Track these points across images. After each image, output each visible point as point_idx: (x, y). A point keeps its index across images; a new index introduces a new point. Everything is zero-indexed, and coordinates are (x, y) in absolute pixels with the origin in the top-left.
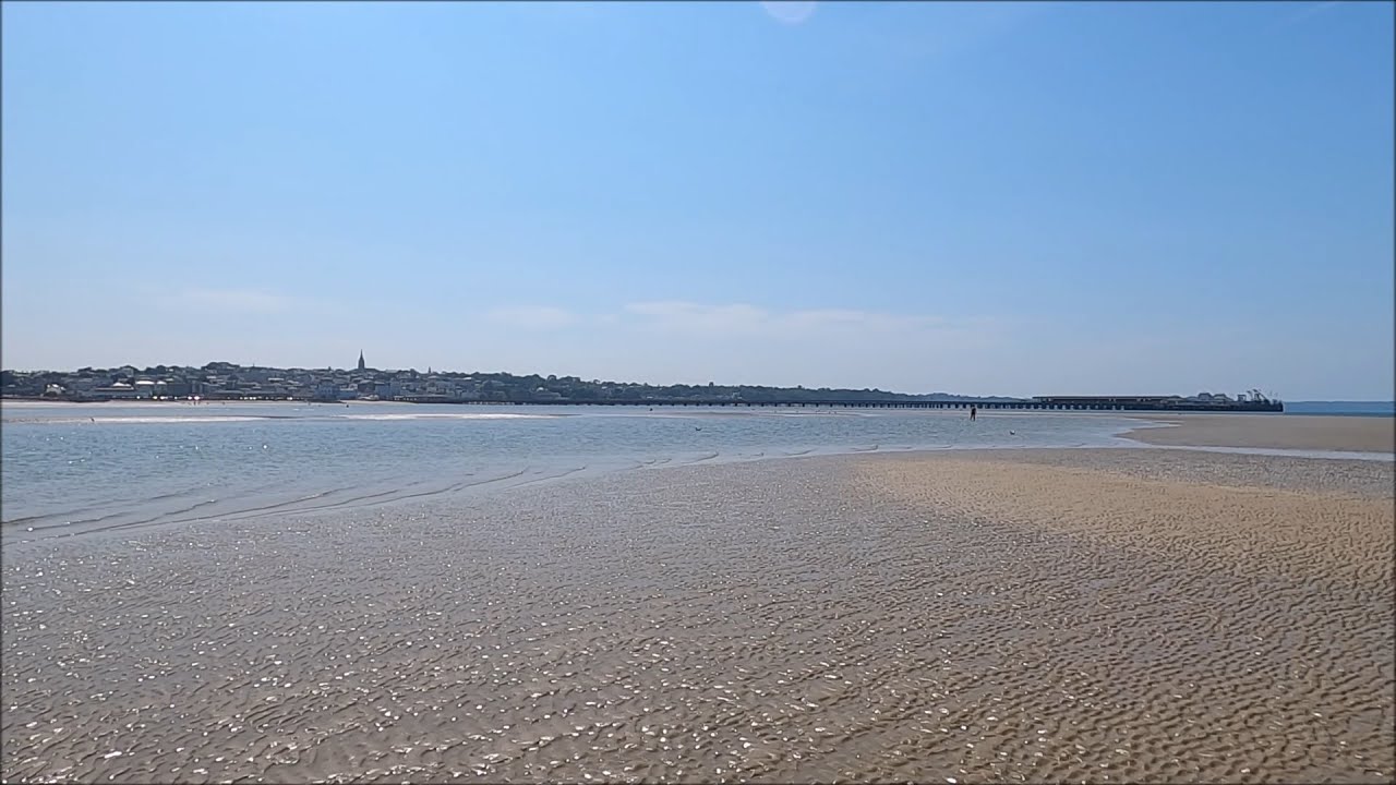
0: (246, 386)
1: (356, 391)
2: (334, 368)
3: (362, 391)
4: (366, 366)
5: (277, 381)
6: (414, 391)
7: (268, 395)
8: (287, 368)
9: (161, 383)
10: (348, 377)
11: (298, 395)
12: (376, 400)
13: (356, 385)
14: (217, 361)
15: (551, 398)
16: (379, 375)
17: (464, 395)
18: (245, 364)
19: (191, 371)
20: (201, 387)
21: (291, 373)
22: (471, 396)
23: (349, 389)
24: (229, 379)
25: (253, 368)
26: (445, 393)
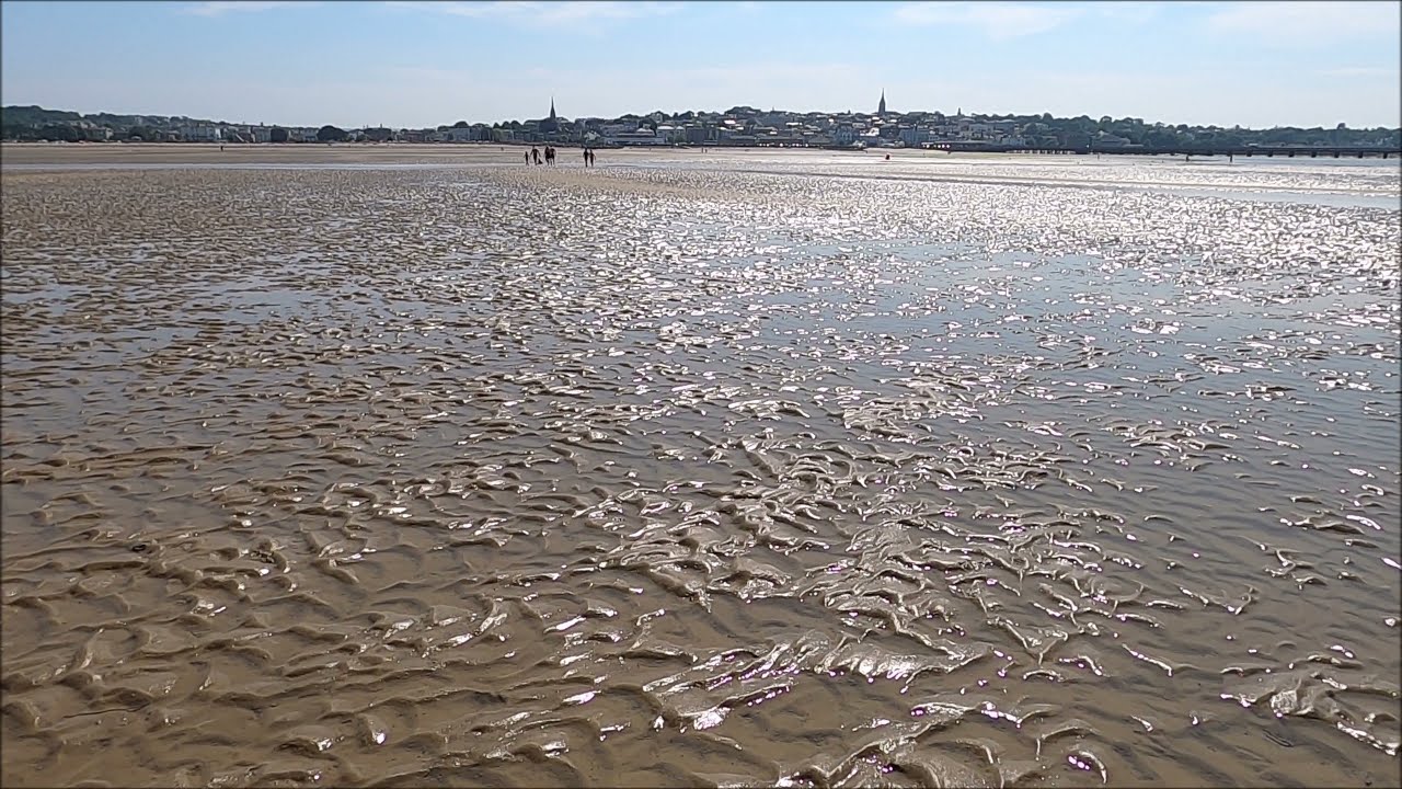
0: (760, 131)
1: (878, 136)
2: (854, 112)
3: (884, 137)
4: (887, 109)
5: (795, 126)
6: (945, 135)
7: (781, 141)
8: (806, 113)
9: (680, 128)
10: (869, 120)
11: (813, 141)
12: (901, 147)
13: (877, 129)
14: (741, 106)
15: (1118, 145)
16: (902, 119)
17: (1005, 142)
18: (766, 109)
19: (714, 116)
20: (717, 133)
21: (811, 117)
22: (1013, 142)
23: (870, 134)
24: (747, 123)
25: (773, 112)
26: (982, 138)
